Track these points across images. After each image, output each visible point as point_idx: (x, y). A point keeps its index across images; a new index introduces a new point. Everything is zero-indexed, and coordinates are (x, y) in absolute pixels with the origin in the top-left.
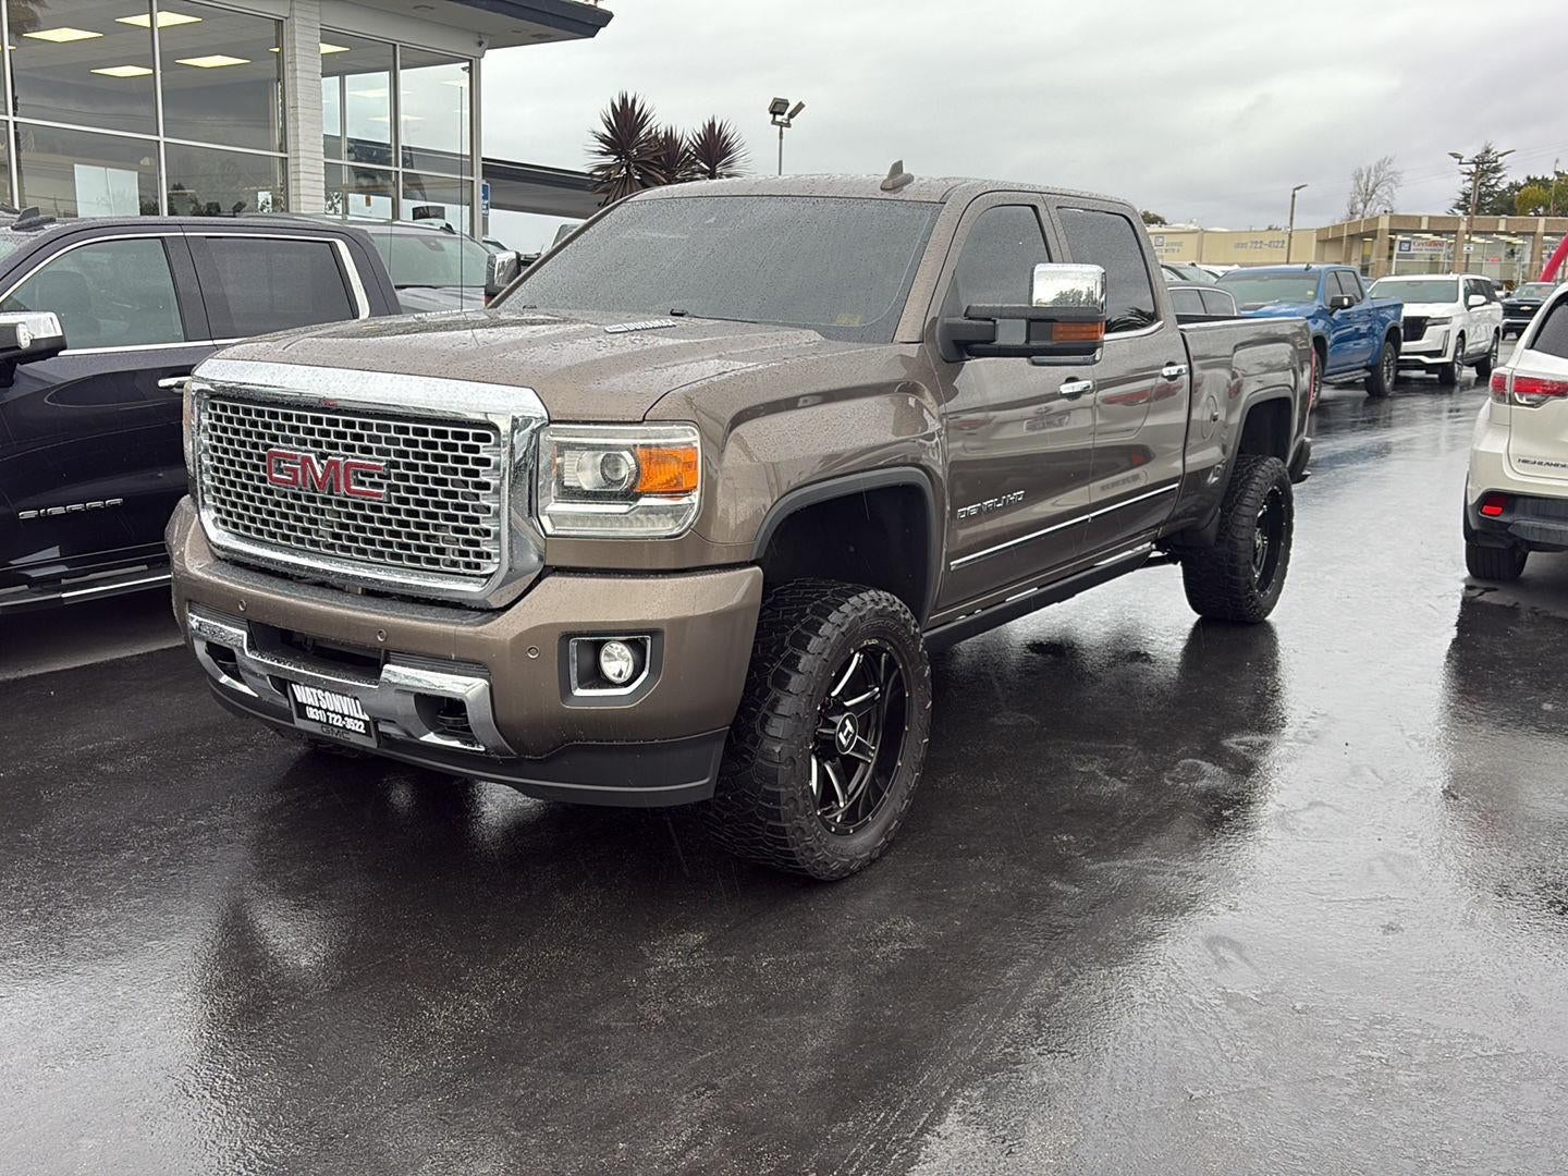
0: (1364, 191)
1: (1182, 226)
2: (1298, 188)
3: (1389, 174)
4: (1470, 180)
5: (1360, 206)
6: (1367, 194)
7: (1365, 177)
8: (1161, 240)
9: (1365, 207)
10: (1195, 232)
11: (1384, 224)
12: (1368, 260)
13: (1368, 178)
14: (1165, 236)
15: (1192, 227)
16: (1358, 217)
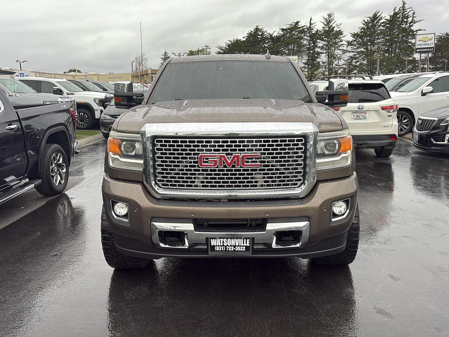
0: (139, 63)
1: (92, 73)
2: (133, 62)
3: (145, 58)
4: (163, 60)
5: (138, 67)
6: (139, 64)
7: (138, 59)
8: (86, 77)
9: (140, 67)
10: (95, 75)
11: (150, 72)
12: (146, 82)
13: (139, 59)
14: (87, 76)
15: (94, 73)
16: (138, 70)
